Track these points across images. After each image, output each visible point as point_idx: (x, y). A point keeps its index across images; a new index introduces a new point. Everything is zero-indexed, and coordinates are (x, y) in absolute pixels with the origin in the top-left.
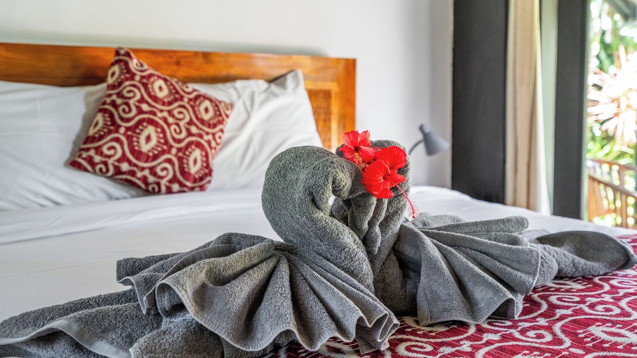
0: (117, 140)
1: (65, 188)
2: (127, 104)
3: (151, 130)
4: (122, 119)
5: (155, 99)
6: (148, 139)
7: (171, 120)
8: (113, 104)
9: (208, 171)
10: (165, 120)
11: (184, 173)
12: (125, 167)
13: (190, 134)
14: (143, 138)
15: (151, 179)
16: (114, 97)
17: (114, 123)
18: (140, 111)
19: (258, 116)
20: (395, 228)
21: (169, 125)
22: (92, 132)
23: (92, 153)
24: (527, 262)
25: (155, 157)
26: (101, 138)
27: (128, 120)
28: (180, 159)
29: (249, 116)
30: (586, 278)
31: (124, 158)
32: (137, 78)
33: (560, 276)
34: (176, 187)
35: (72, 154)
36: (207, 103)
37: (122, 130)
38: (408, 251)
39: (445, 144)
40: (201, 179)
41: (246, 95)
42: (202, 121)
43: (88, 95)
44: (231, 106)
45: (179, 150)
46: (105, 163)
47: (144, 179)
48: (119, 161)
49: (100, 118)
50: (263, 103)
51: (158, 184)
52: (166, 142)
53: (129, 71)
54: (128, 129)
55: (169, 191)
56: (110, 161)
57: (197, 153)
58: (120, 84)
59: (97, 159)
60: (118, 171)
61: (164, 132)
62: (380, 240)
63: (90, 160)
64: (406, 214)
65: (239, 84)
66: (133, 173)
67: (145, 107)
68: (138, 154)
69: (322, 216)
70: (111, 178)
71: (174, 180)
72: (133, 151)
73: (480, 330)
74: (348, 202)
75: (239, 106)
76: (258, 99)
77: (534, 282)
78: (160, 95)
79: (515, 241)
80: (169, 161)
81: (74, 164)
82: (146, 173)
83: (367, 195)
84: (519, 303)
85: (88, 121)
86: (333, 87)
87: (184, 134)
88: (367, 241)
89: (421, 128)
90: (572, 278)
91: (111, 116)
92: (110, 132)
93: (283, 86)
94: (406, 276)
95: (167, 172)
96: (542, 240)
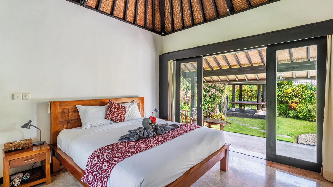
0: (112, 114)
1: (104, 122)
2: (113, 109)
3: (116, 113)
4: (112, 111)
5: (116, 108)
6: (116, 114)
7: (119, 111)
8: (110, 109)
9: (124, 118)
10: (118, 111)
11: (121, 119)
12: (113, 118)
13: (122, 113)
14: (115, 114)
15: (117, 120)
16: (110, 108)
17: (111, 112)
18: (115, 110)
19: (130, 109)
20: (155, 125)
21: (119, 112)
22: (108, 113)
23: (108, 117)
24: (168, 128)
25: (117, 117)
26: (109, 114)
27: (113, 111)
28: (121, 117)
29: (129, 109)
30: (174, 129)
31: (113, 117)
32: (113, 105)
33: (172, 129)
34: (120, 121)
35: (105, 117)
36: (123, 107)
37: (112, 113)
38: (156, 128)
39: (159, 111)
40: (124, 119)
41: (128, 105)
42: (123, 110)
43: (105, 107)
44: (126, 107)
45: (120, 115)
46: (110, 118)
47: (116, 120)
48: (112, 118)
49: (108, 111)
50: (131, 106)
51: (118, 121)
52: (119, 114)
53: (112, 103)
54: (113, 113)
55: (119, 122)
56: (111, 118)
57: (123, 116)
58: (111, 106)
59: (109, 117)
60: (112, 119)
61: (118, 113)
62: (154, 127)
63: (108, 118)
64: (156, 124)
65: (127, 103)
66: (114, 119)
67: (115, 109)
68: (115, 116)
69: (148, 125)
70: (111, 120)
71: (120, 120)
72: (114, 116)
73: (163, 135)
74: (150, 123)
75: (127, 107)
76: (130, 106)
77: (168, 130)
78: (117, 107)
79: (167, 126)
80: (119, 117)
81: (106, 119)
82: (116, 119)
83: (152, 123)
84: (167, 132)
85: (106, 112)
86: (141, 102)
87: (121, 113)
88: (152, 127)
89: (155, 108)
90: (173, 129)
91: (110, 111)
92: (111, 113)
93: (133, 103)
94: (156, 130)
95: (119, 119)
96: (170, 126)
